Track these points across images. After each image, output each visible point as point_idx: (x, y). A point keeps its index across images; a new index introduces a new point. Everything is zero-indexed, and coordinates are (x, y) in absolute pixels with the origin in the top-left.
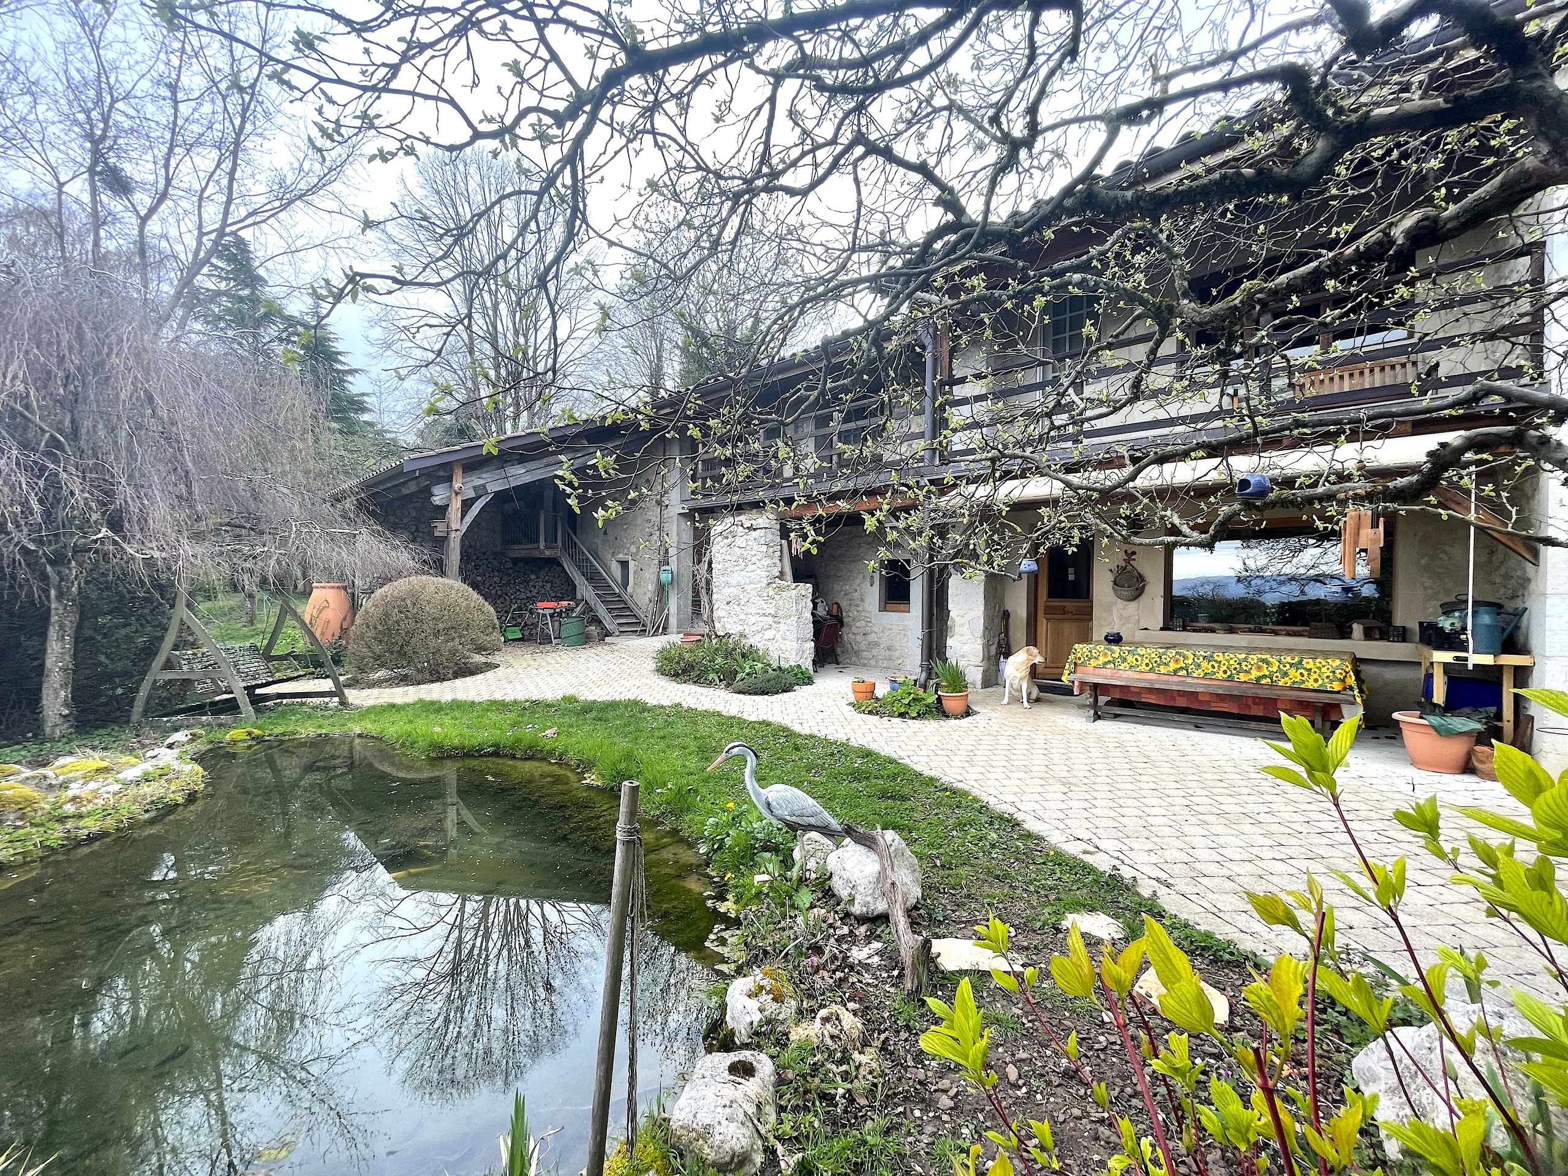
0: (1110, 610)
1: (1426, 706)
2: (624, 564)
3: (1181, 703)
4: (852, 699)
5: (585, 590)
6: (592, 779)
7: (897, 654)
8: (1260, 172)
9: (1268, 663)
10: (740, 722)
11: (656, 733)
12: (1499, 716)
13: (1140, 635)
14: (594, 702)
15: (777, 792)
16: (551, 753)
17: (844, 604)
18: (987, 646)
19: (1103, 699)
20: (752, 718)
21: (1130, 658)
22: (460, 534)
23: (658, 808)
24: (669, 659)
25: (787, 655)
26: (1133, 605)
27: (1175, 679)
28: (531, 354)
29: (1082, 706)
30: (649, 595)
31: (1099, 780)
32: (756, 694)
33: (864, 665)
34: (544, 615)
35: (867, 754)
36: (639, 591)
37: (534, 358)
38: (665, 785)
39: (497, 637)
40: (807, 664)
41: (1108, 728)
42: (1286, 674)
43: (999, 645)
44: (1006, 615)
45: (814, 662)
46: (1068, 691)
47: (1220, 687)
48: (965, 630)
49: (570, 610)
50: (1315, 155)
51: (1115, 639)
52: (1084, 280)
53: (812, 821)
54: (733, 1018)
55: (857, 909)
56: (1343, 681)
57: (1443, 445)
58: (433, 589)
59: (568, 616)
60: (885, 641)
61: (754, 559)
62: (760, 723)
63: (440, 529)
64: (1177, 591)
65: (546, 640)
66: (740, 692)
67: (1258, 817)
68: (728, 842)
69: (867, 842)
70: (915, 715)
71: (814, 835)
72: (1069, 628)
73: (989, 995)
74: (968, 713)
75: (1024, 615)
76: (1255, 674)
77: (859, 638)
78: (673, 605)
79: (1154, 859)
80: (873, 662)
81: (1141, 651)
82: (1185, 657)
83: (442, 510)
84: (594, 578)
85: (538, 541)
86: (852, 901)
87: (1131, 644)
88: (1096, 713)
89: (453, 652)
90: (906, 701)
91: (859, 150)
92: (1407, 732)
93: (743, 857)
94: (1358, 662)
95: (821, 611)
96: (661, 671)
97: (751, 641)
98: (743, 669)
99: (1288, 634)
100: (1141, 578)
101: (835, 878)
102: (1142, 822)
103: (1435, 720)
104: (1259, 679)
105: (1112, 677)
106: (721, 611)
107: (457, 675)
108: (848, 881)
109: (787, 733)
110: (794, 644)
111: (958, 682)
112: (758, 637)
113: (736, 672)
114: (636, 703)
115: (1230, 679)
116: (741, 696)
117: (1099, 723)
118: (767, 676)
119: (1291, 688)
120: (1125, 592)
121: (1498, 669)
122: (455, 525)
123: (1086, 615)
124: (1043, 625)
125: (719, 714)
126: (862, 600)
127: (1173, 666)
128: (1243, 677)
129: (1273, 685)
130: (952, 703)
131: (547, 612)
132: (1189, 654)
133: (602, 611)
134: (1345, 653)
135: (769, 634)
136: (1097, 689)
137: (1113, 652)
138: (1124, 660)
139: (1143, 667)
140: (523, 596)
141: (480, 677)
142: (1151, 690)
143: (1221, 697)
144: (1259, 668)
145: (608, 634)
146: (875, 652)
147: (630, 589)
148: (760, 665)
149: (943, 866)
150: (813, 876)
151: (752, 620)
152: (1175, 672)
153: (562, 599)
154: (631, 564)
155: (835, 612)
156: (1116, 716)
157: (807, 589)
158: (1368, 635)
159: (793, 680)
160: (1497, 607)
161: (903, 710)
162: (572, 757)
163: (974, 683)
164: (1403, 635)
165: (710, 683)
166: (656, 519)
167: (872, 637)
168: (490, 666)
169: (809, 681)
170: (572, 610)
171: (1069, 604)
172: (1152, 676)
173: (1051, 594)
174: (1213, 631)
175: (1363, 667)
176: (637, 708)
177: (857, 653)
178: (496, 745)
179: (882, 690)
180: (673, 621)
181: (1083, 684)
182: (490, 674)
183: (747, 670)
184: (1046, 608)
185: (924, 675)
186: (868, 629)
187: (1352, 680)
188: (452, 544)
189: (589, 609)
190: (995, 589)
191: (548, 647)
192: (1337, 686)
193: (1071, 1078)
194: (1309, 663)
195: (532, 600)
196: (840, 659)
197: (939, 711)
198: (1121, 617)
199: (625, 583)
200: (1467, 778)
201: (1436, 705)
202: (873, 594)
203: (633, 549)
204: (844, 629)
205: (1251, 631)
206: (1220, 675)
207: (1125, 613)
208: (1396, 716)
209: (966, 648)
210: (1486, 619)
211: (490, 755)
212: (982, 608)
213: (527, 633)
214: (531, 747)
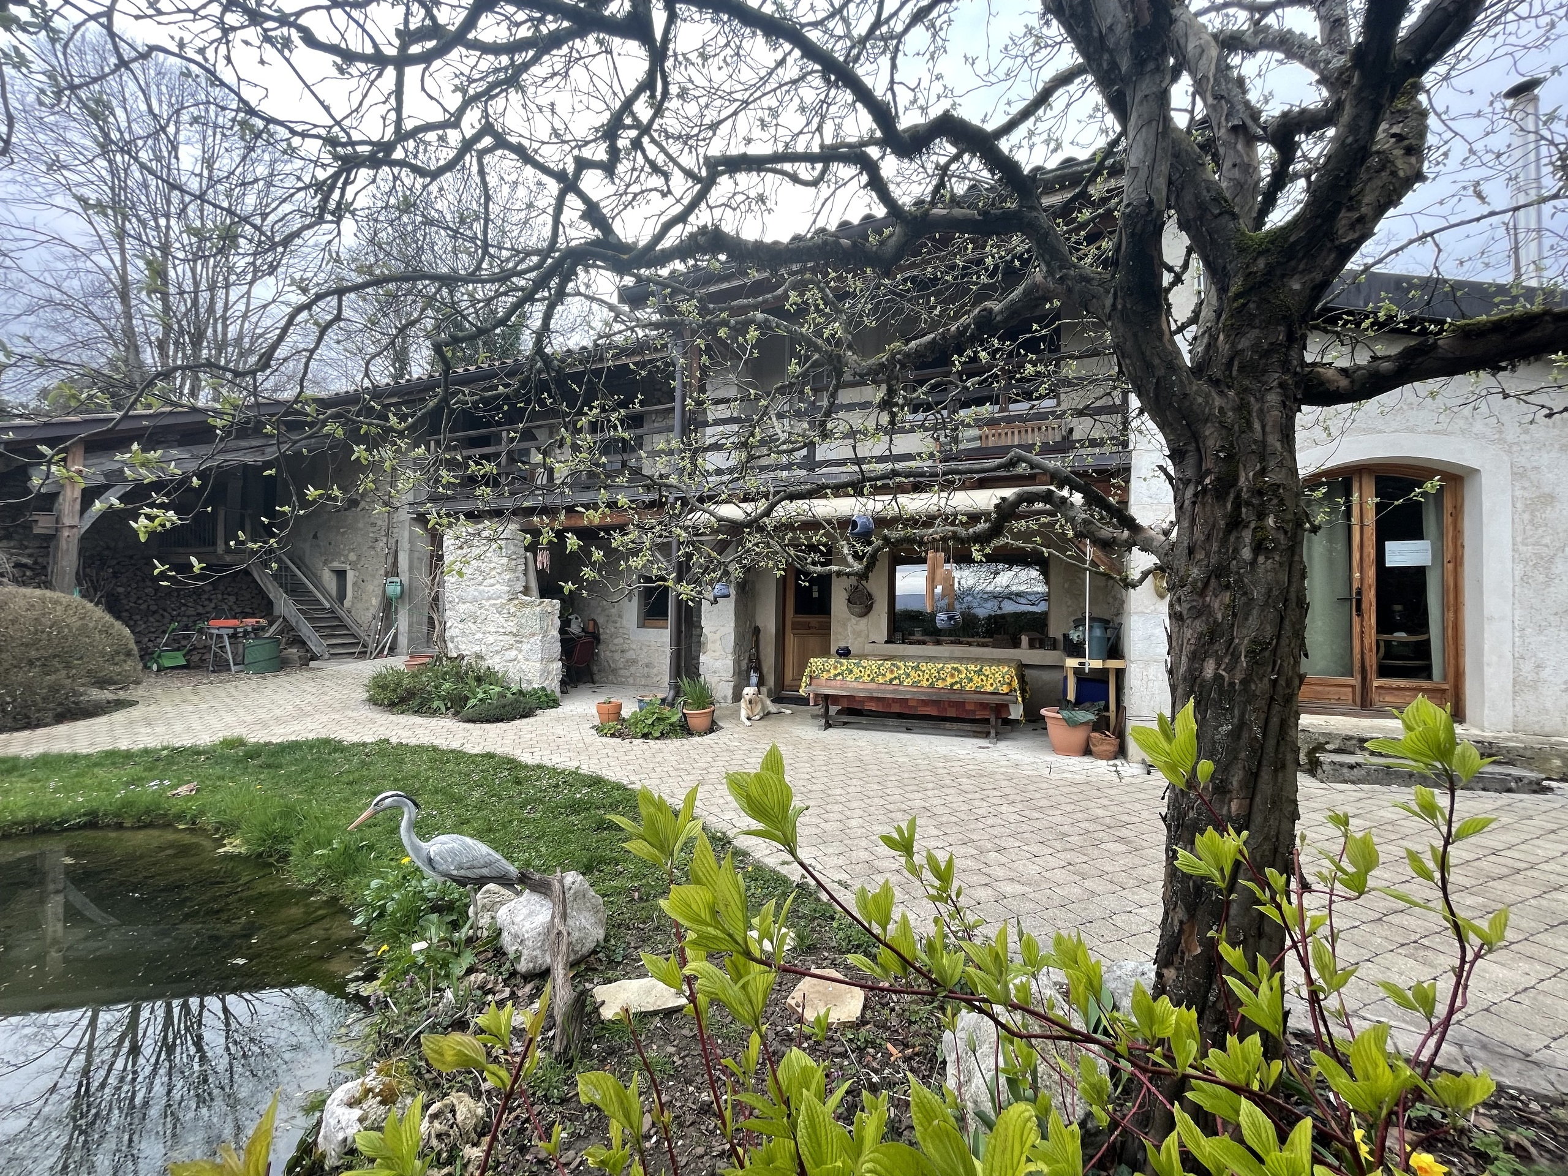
0: (845, 625)
1: (1062, 703)
2: (341, 575)
3: (896, 709)
4: (597, 722)
5: (285, 605)
6: (233, 846)
7: (655, 671)
8: (854, 244)
9: (959, 672)
10: (458, 755)
11: (345, 778)
12: (1107, 708)
13: (869, 648)
14: (267, 744)
15: (442, 845)
16: (179, 817)
17: (601, 621)
18: (737, 662)
19: (833, 709)
20: (475, 751)
21: (855, 670)
22: (77, 534)
23: (315, 874)
24: (384, 687)
25: (530, 676)
26: (864, 621)
27: (891, 688)
28: (219, 313)
29: (814, 717)
30: (372, 611)
31: (815, 787)
32: (488, 721)
33: (622, 683)
34: (220, 636)
35: (596, 782)
36: (359, 605)
37: (225, 319)
38: (330, 843)
39: (131, 665)
40: (553, 685)
41: (836, 735)
42: (971, 680)
43: (750, 660)
44: (757, 631)
45: (563, 683)
46: (804, 701)
47: (923, 693)
48: (718, 646)
49: (257, 630)
50: (894, 238)
51: (845, 653)
52: (767, 320)
53: (485, 872)
54: (325, 1138)
55: (523, 967)
56: (1010, 684)
57: (1003, 499)
58: (23, 603)
59: (257, 637)
60: (643, 659)
61: (493, 573)
62: (482, 756)
63: (43, 524)
64: (899, 606)
65: (221, 666)
66: (469, 721)
67: (935, 810)
68: (390, 907)
69: (542, 888)
70: (658, 734)
71: (491, 886)
72: (813, 642)
73: (647, 1037)
74: (712, 728)
75: (773, 631)
76: (949, 681)
77: (617, 656)
78: (403, 622)
79: (841, 861)
80: (631, 680)
81: (864, 663)
82: (899, 668)
83: (48, 501)
84: (295, 590)
85: (214, 544)
86: (518, 958)
87: (856, 656)
88: (827, 722)
89: (54, 689)
90: (649, 722)
91: (487, 141)
92: (1050, 725)
93: (404, 924)
94: (1022, 669)
95: (575, 628)
96: (373, 701)
97: (489, 662)
98: (475, 695)
99: (978, 645)
100: (870, 596)
101: (505, 934)
102: (840, 825)
103: (1066, 714)
104: (952, 685)
105: (841, 688)
106: (454, 628)
107: (61, 718)
108: (516, 936)
109: (512, 764)
110: (538, 665)
111: (704, 699)
112: (497, 659)
113: (467, 699)
114: (327, 742)
115: (932, 685)
116: (470, 726)
117: (831, 731)
118: (503, 701)
119: (975, 692)
120: (857, 609)
121: (1105, 671)
122: (67, 521)
123: (825, 630)
124: (791, 640)
125: (435, 749)
126: (620, 616)
127: (889, 676)
128: (941, 684)
129: (962, 691)
130: (697, 719)
131: (224, 632)
132: (901, 664)
133: (306, 630)
134: (1012, 660)
135: (513, 654)
136: (828, 699)
137: (842, 665)
138: (851, 672)
139: (866, 679)
140: (191, 612)
141: (103, 719)
142: (872, 699)
143: (925, 703)
144: (952, 676)
145: (314, 658)
146: (633, 669)
147: (347, 603)
148: (497, 689)
149: (641, 899)
150: (486, 933)
151: (491, 639)
152: (891, 680)
153: (247, 615)
154: (350, 576)
155: (591, 628)
156: (845, 724)
157: (554, 605)
158: (1032, 646)
159: (534, 703)
160: (1105, 623)
161: (646, 730)
162: (209, 820)
163: (725, 698)
164: (1054, 646)
165: (435, 713)
166: (382, 523)
167: (631, 655)
168: (121, 705)
169: (554, 703)
170: (263, 629)
171: (814, 620)
172: (873, 686)
173: (798, 611)
174: (924, 643)
175: (1027, 672)
176: (331, 747)
177: (614, 671)
178: (93, 813)
179: (628, 710)
180: (403, 641)
181: (817, 695)
182: (119, 716)
183: (480, 696)
184: (793, 623)
185: (672, 693)
186: (626, 646)
187: (1015, 684)
188: (63, 544)
189: (288, 627)
190: (746, 606)
191: (223, 676)
192: (1005, 689)
193: (706, 1112)
194: (987, 670)
195: (203, 617)
196: (597, 678)
197: (684, 729)
198: (854, 632)
199: (342, 595)
200: (1086, 759)
201: (1069, 702)
202: (631, 610)
203: (352, 557)
204: (601, 647)
205: (952, 643)
206: (925, 683)
207: (858, 628)
208: (1043, 712)
209: (718, 664)
210: (1098, 632)
211: (79, 827)
212: (733, 624)
213: (195, 658)
214: (147, 812)
